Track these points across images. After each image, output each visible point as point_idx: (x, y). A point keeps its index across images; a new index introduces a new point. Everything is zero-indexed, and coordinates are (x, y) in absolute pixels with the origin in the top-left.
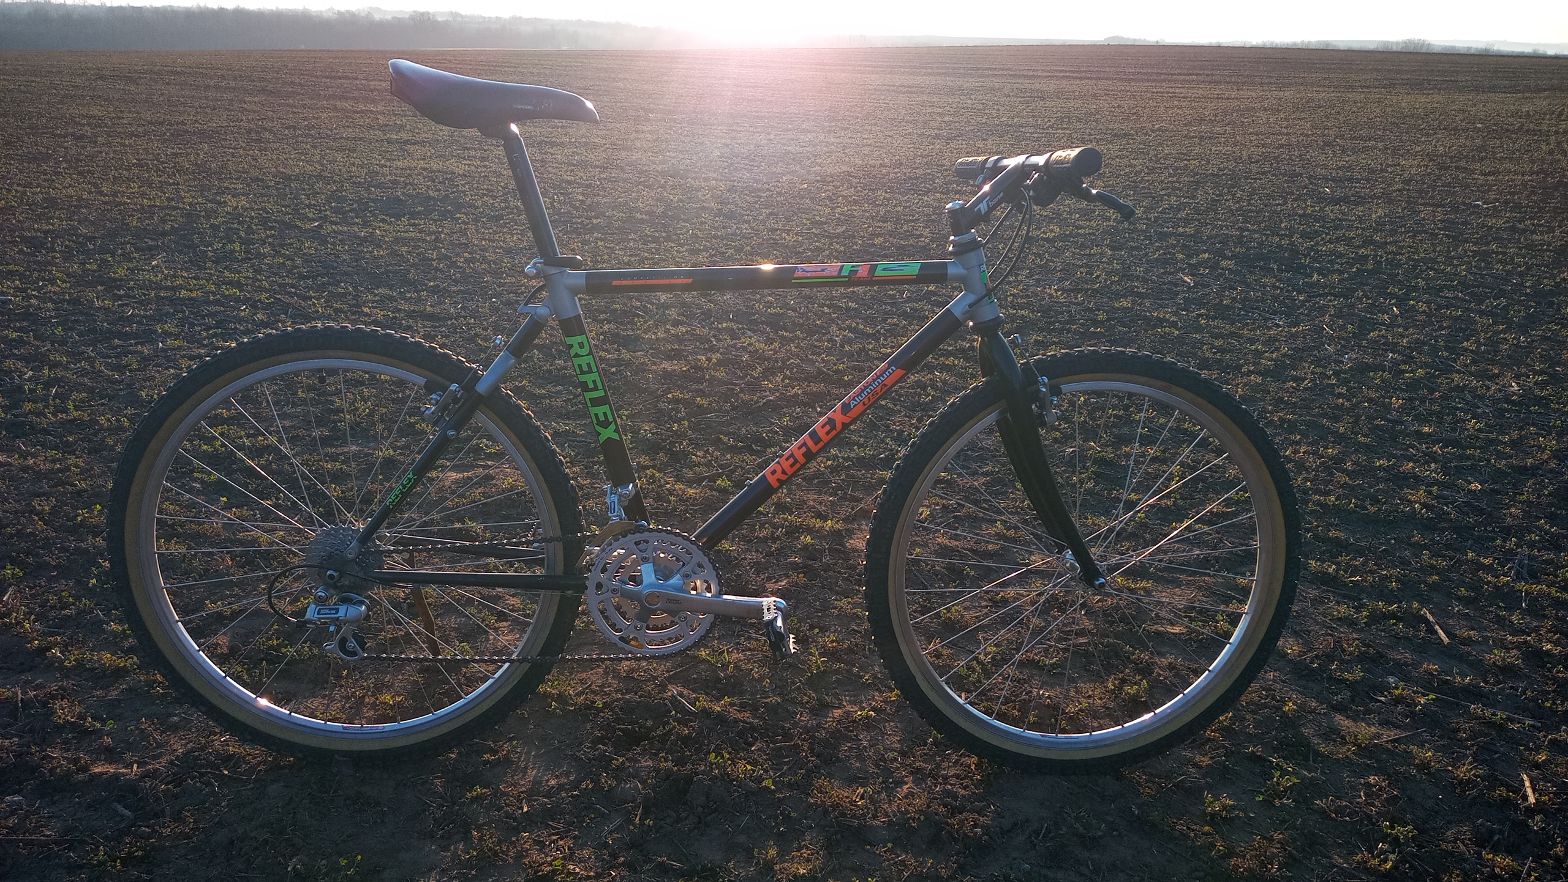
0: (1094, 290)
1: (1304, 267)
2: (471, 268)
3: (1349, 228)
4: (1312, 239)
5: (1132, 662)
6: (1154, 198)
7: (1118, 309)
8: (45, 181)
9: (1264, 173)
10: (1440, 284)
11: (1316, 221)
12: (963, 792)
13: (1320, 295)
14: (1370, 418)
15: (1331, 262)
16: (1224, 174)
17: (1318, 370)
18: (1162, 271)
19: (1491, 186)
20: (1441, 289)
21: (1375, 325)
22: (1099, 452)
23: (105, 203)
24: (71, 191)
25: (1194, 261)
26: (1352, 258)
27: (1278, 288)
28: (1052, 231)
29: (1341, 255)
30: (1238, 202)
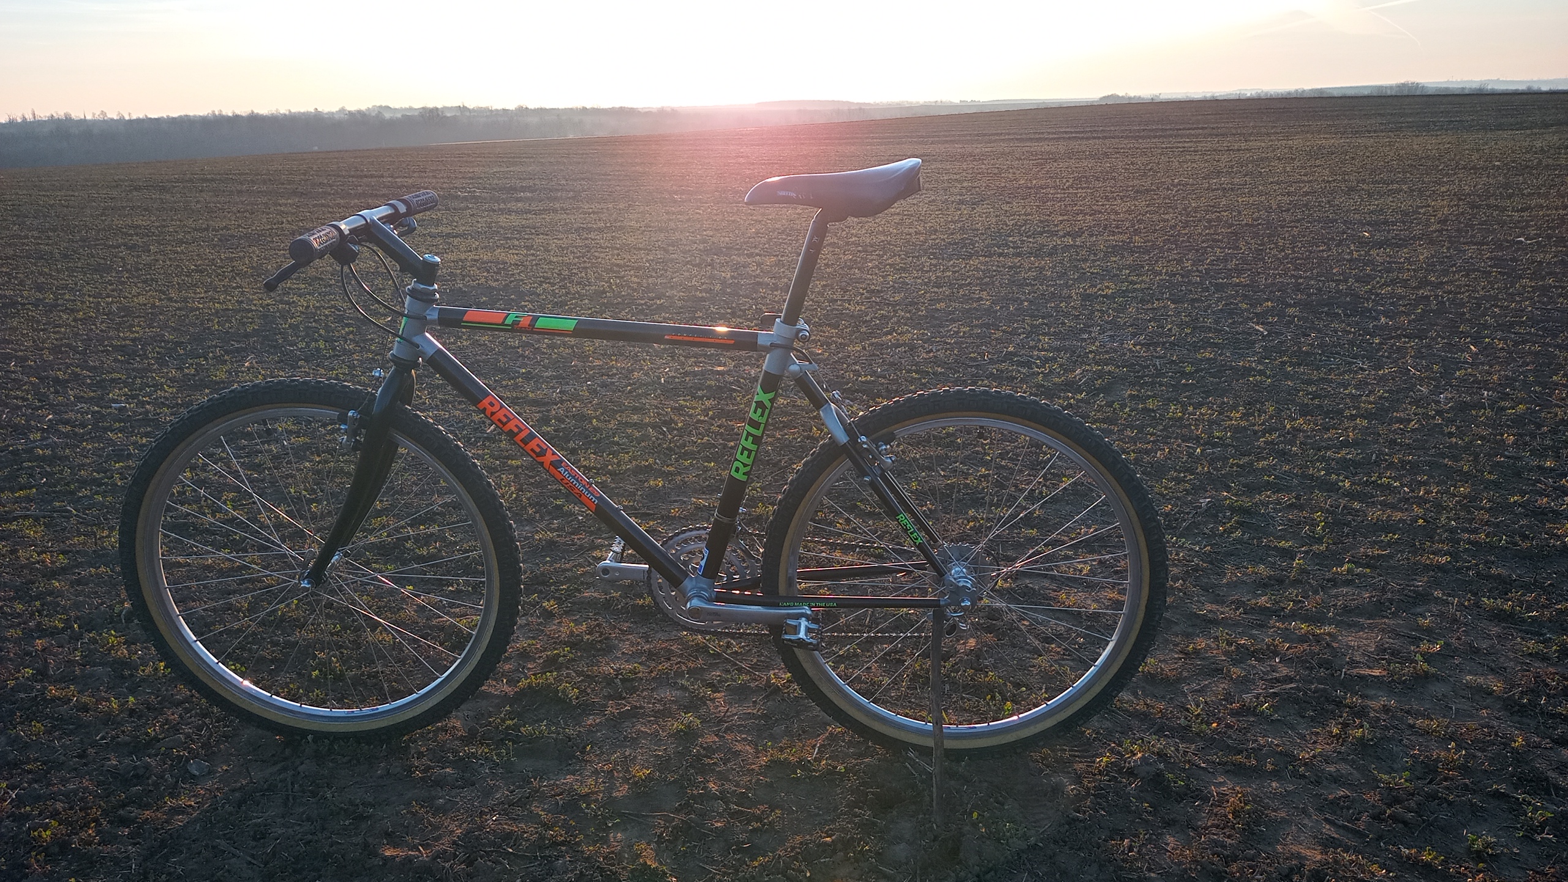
0: (1172, 344)
1: (1370, 311)
2: (555, 353)
3: (1400, 270)
4: (1368, 283)
5: (1347, 706)
6: (1197, 251)
7: (1201, 360)
8: (113, 291)
9: (1298, 221)
10: (1509, 321)
11: (1366, 264)
12: (1229, 841)
13: (1392, 338)
14: (1489, 456)
15: (1392, 304)
16: (1259, 224)
17: (1420, 410)
18: (1230, 321)
19: (1527, 221)
20: (1512, 325)
21: (1459, 364)
22: (1236, 501)
23: (179, 309)
24: (142, 299)
25: (1259, 310)
26: (1414, 300)
27: (1350, 332)
28: (1107, 287)
29: (1401, 298)
30: (1283, 250)
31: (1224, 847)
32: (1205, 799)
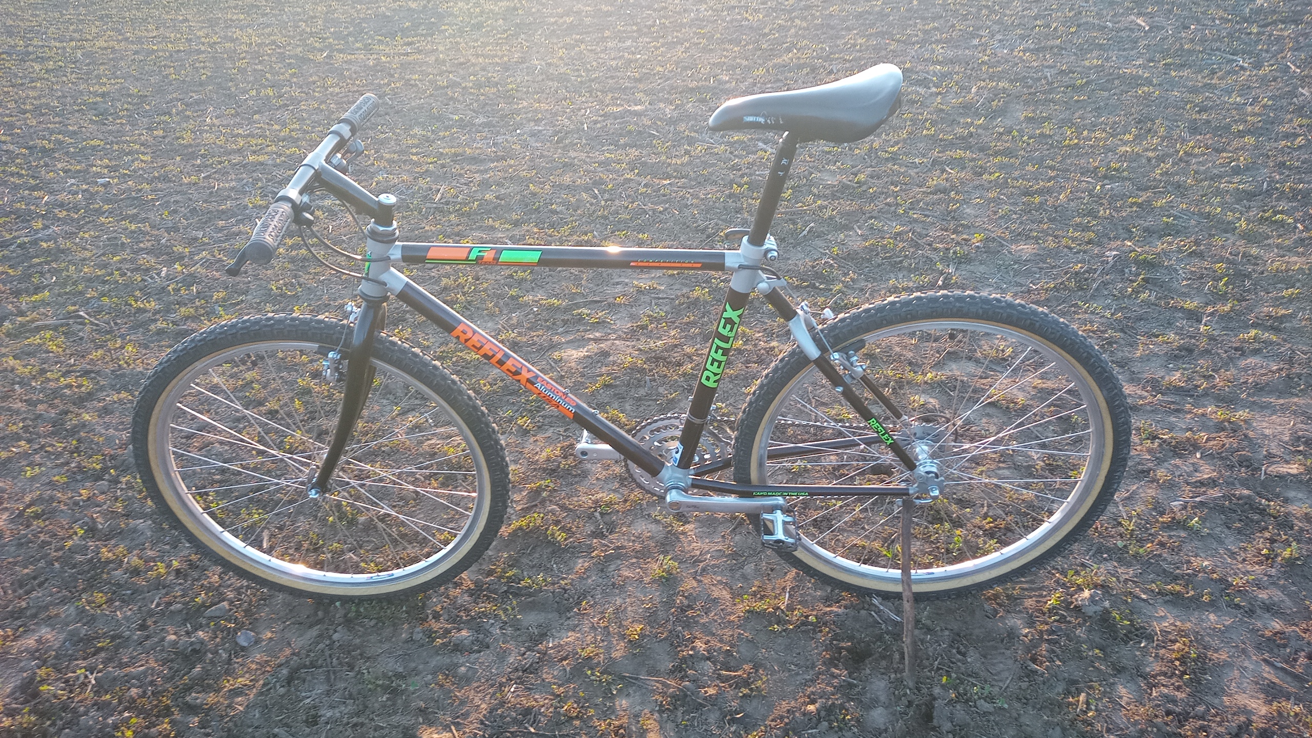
0: (1060, 48)
7: (1090, 69)
31: (1174, 701)
32: (1150, 638)
